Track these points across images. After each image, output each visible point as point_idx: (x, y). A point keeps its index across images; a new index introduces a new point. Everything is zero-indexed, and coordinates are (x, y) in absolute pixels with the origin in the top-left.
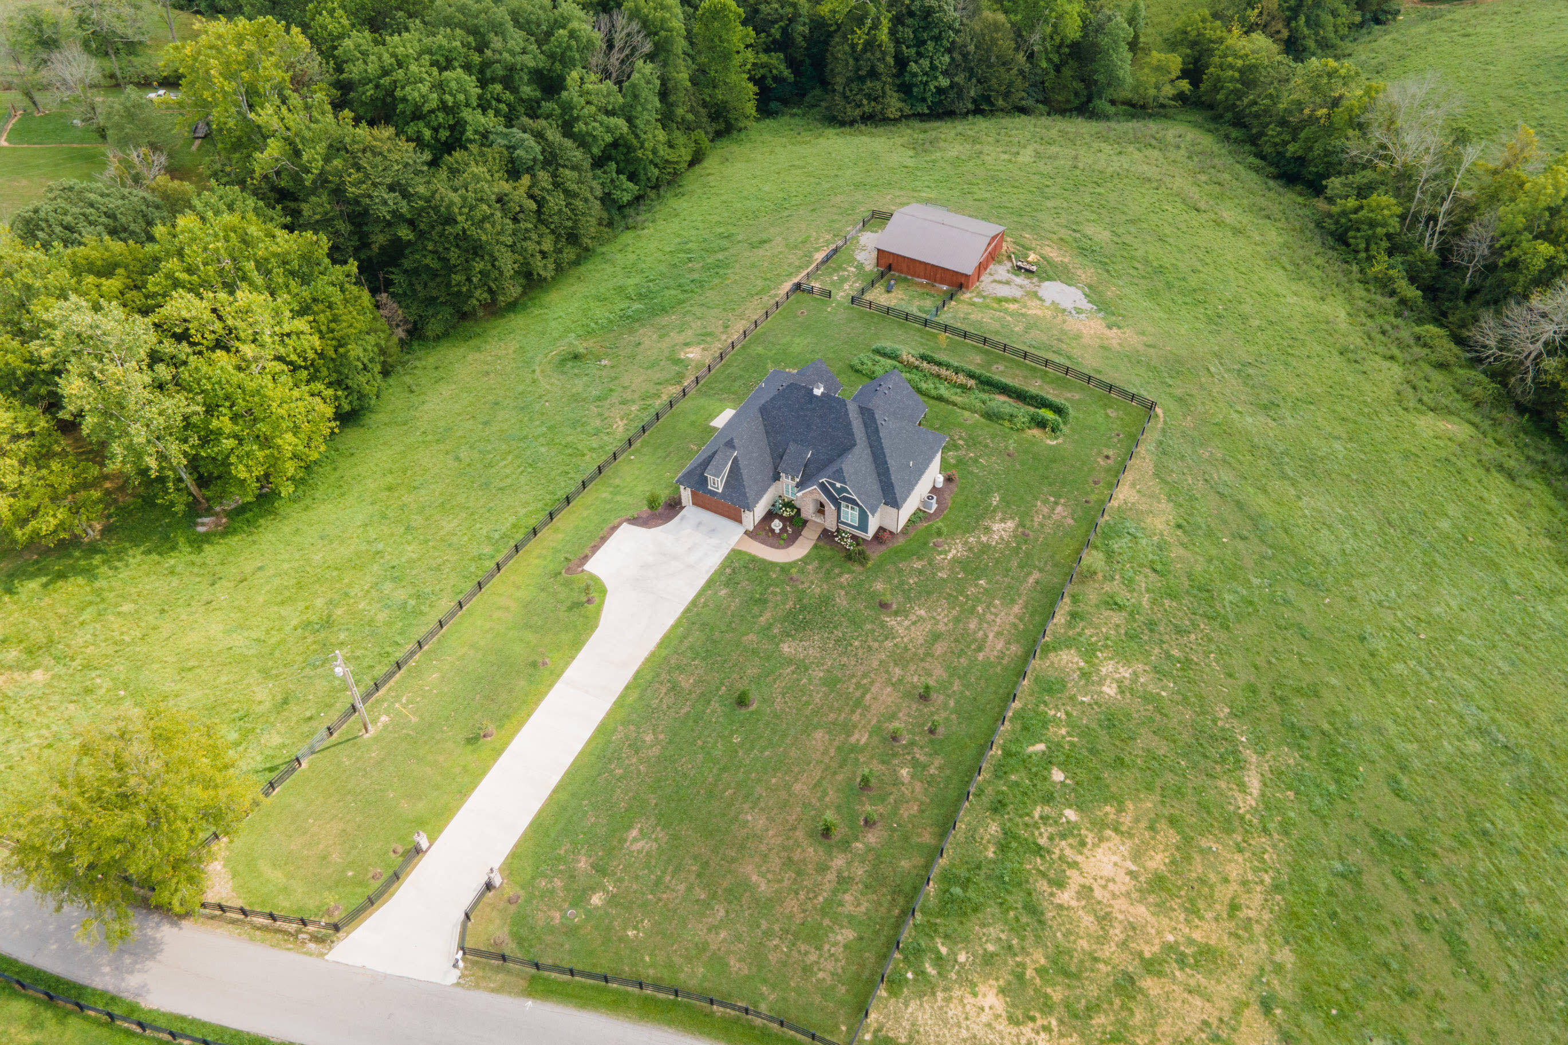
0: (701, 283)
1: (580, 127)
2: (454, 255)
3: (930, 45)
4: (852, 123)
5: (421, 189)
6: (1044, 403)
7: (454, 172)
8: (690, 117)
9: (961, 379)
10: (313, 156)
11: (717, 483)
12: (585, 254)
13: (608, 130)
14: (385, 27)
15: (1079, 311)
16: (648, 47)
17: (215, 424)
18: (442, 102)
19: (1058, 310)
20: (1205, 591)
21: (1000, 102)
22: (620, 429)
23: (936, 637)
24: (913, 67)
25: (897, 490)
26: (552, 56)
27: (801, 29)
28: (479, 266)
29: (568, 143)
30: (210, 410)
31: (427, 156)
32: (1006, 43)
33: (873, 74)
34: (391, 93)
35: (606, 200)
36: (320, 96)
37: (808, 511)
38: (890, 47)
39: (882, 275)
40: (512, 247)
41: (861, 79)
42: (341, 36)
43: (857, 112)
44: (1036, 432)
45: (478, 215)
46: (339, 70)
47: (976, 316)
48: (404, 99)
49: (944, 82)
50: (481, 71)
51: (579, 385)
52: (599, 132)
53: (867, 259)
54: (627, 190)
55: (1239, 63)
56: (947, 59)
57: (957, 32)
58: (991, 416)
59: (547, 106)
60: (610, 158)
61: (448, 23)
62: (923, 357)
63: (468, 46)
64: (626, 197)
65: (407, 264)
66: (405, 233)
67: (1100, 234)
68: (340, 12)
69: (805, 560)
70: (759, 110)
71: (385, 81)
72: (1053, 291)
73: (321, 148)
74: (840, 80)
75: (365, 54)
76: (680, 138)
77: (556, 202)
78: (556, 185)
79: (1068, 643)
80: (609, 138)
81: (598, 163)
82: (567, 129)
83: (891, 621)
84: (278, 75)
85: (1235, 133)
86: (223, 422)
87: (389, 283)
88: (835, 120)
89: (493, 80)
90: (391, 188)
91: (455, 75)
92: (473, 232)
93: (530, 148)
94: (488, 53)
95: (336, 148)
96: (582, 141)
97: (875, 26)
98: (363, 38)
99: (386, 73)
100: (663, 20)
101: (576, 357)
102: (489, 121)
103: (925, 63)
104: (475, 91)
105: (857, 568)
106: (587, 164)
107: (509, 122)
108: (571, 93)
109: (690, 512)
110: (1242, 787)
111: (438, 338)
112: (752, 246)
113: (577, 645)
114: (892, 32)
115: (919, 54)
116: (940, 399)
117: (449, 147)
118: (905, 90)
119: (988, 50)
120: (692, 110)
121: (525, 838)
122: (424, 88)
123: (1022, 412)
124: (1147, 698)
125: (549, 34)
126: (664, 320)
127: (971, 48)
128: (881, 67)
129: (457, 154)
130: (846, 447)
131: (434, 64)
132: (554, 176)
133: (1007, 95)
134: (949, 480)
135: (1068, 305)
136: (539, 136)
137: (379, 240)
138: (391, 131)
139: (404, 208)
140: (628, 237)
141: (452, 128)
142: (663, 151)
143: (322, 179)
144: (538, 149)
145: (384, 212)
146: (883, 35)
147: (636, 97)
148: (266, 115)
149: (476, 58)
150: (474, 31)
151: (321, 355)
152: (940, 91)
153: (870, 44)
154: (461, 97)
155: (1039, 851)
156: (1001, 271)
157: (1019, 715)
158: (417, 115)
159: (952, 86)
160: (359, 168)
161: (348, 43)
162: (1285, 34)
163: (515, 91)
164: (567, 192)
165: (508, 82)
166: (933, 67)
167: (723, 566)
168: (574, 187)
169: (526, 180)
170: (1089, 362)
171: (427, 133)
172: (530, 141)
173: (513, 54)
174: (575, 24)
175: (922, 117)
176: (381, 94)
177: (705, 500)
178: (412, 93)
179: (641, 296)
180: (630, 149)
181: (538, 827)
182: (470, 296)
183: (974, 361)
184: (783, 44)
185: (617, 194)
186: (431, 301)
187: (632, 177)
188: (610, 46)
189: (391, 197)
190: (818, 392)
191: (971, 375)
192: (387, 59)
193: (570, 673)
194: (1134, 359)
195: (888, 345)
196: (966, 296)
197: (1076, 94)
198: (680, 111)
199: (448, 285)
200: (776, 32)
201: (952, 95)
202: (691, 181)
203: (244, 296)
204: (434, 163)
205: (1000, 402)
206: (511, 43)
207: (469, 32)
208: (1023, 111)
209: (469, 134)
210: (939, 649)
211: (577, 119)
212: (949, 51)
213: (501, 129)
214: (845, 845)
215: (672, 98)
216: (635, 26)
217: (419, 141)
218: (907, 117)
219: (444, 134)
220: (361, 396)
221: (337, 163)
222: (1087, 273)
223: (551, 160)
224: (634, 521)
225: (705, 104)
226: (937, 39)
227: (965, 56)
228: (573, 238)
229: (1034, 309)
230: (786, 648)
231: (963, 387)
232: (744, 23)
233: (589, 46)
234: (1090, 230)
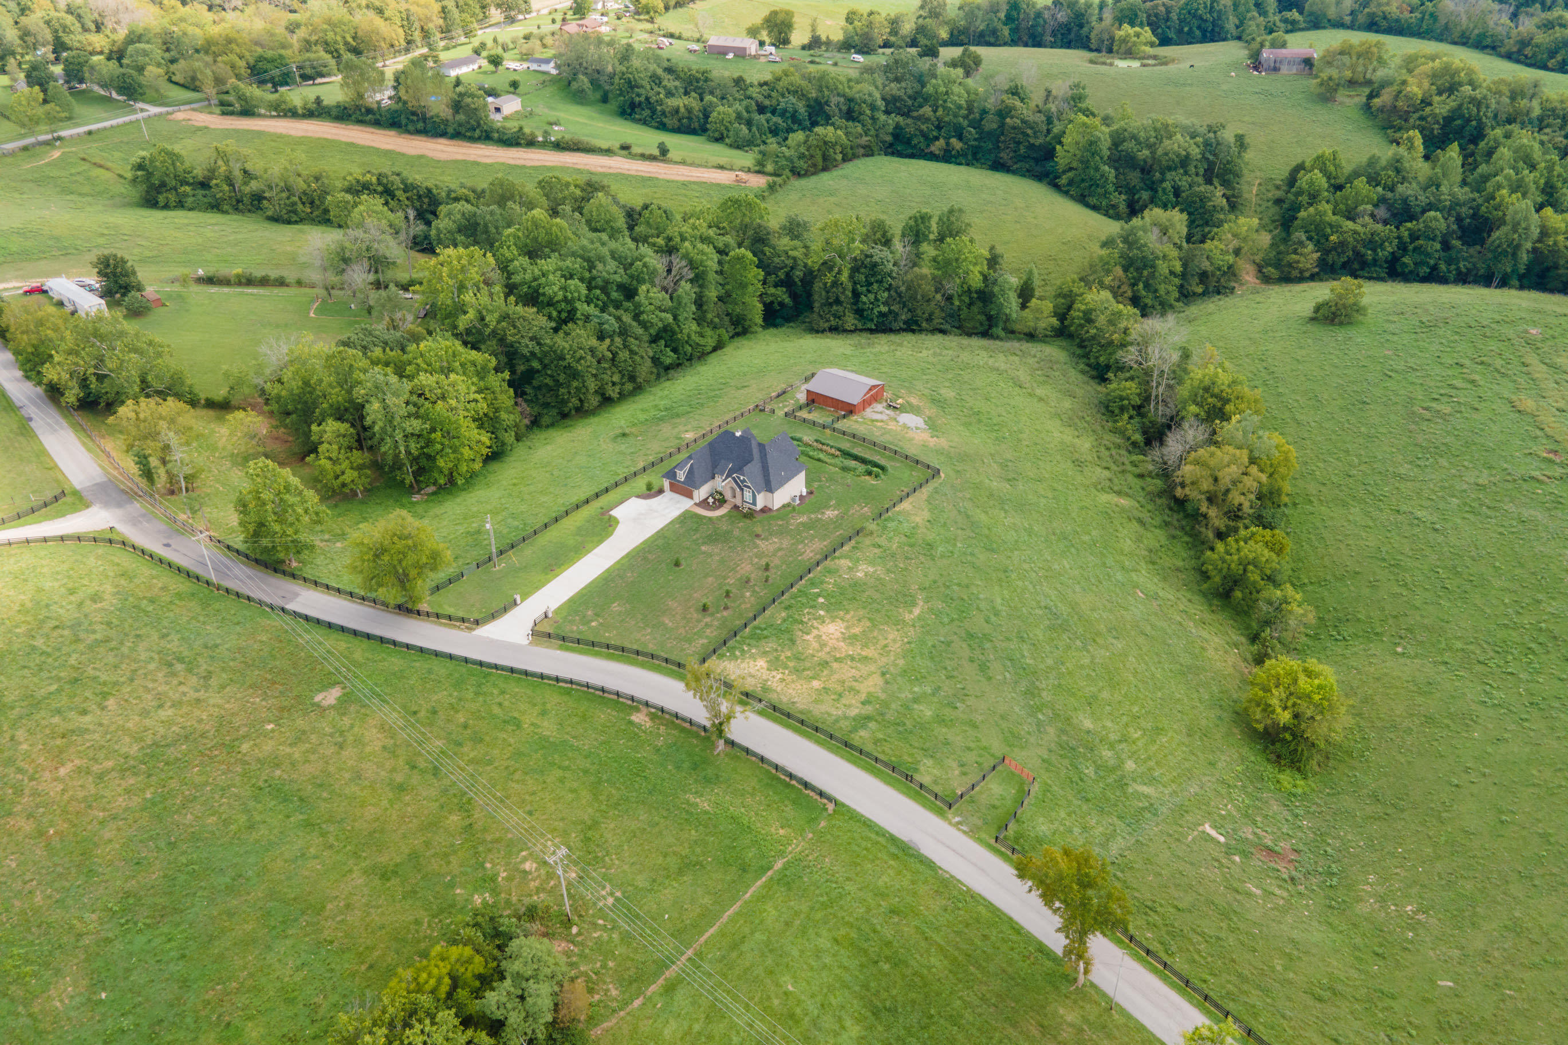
0: (702, 405)
1: (644, 317)
2: (562, 378)
3: (875, 286)
4: (823, 331)
5: (548, 341)
6: (876, 465)
7: (567, 334)
8: (716, 320)
9: (833, 451)
10: (491, 319)
11: (681, 476)
12: (639, 389)
13: (661, 320)
14: (537, 256)
15: (917, 428)
16: (691, 276)
17: (433, 435)
18: (565, 297)
19: (905, 426)
20: (930, 546)
21: (924, 325)
22: (641, 465)
23: (780, 549)
24: (864, 299)
25: (773, 484)
26: (632, 277)
27: (798, 273)
28: (575, 384)
29: (634, 324)
30: (433, 430)
31: (553, 324)
32: (928, 288)
33: (838, 302)
34: (537, 291)
35: (655, 361)
36: (497, 288)
37: (728, 495)
38: (850, 286)
39: (808, 405)
40: (595, 376)
41: (831, 305)
42: (512, 261)
43: (827, 325)
44: (867, 478)
45: (578, 355)
46: (509, 278)
47: (855, 426)
48: (544, 294)
49: (884, 309)
50: (590, 283)
51: (623, 447)
52: (655, 320)
53: (802, 397)
54: (669, 357)
55: (1083, 307)
56: (886, 294)
57: (893, 278)
58: (845, 469)
59: (627, 304)
60: (661, 338)
61: (574, 254)
62: (817, 441)
63: (583, 268)
64: (668, 361)
65: (535, 383)
66: (536, 364)
67: (948, 393)
68: (513, 247)
69: (722, 516)
70: (765, 320)
71: (534, 284)
72: (907, 419)
73: (496, 315)
74: (817, 305)
75: (525, 270)
76: (709, 332)
77: (624, 355)
78: (625, 346)
79: (846, 557)
80: (660, 325)
81: (654, 340)
82: (636, 317)
83: (758, 542)
84: (477, 277)
85: (1079, 351)
86: (437, 435)
87: (524, 393)
88: (815, 330)
89: (596, 288)
90: (531, 339)
91: (574, 283)
92: (574, 364)
93: (611, 323)
94: (594, 272)
95: (505, 317)
96: (644, 325)
97: (839, 272)
98: (525, 261)
99: (535, 279)
100: (702, 261)
101: (624, 435)
102: (591, 310)
103: (872, 297)
104: (584, 291)
105: (748, 521)
106: (646, 338)
107: (603, 310)
108: (641, 298)
109: (668, 494)
110: (911, 612)
111: (547, 427)
112: (738, 389)
113: (600, 542)
114: (851, 277)
115: (869, 291)
116: (819, 460)
117: (565, 322)
118: (859, 313)
119: (916, 292)
120: (718, 316)
121: (565, 603)
122: (556, 288)
123: (861, 468)
124: (878, 579)
125: (632, 264)
126: (678, 421)
127: (903, 289)
128: (842, 298)
129: (570, 325)
130: (748, 461)
131: (563, 276)
132: (625, 341)
133: (929, 320)
134: (810, 493)
135: (912, 425)
136: (618, 319)
137: (521, 368)
138: (535, 309)
139: (537, 349)
140: (668, 384)
141: (569, 312)
142: (695, 337)
143: (494, 332)
144: (617, 325)
145: (525, 351)
146: (844, 277)
147: (680, 303)
148: (468, 297)
149: (587, 275)
150: (588, 260)
151: (485, 415)
152: (881, 314)
153: (835, 283)
154: (576, 295)
155: (802, 622)
156: (879, 407)
157: (811, 579)
158: (550, 303)
159: (890, 311)
160: (515, 327)
161: (516, 263)
162: (1129, 294)
163: (608, 295)
164: (632, 352)
165: (604, 289)
166: (876, 299)
167: (680, 516)
168: (635, 348)
169: (608, 341)
170: (912, 451)
171: (555, 314)
172: (612, 320)
173: (609, 273)
174: (647, 259)
175: (871, 331)
176: (531, 291)
177: (675, 488)
178: (549, 291)
179: (666, 409)
180: (674, 333)
181: (571, 601)
182: (568, 401)
183: (846, 446)
184: (787, 283)
185: (663, 359)
186: (546, 405)
187: (675, 350)
188: (669, 271)
189: (531, 344)
190: (738, 434)
191: (839, 450)
192: (537, 272)
193: (596, 551)
194: (939, 452)
195: (798, 435)
196: (855, 418)
197: (981, 324)
198: (709, 316)
199: (557, 396)
200: (781, 274)
201: (890, 318)
202: (713, 359)
203: (453, 376)
204: (556, 330)
205: (853, 463)
206: (608, 267)
207: (585, 260)
208: (943, 332)
209: (578, 315)
210: (780, 554)
211: (643, 312)
212: (888, 289)
213: (597, 313)
214: (712, 615)
215: (705, 308)
216: (684, 263)
217: (550, 318)
218: (861, 330)
219: (564, 315)
220: (503, 444)
221: (504, 324)
222: (931, 411)
223: (624, 332)
224: (638, 497)
225: (728, 314)
226: (880, 282)
227: (900, 295)
228: (632, 378)
229: (892, 426)
230: (703, 548)
231: (834, 456)
232: (758, 267)
233: (653, 273)
234: (943, 391)
